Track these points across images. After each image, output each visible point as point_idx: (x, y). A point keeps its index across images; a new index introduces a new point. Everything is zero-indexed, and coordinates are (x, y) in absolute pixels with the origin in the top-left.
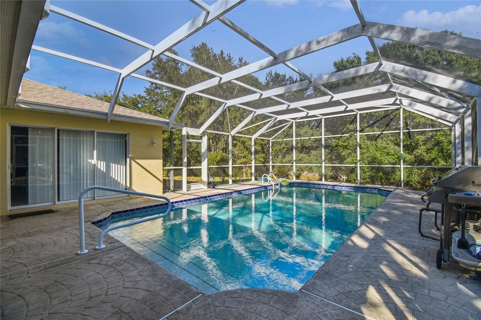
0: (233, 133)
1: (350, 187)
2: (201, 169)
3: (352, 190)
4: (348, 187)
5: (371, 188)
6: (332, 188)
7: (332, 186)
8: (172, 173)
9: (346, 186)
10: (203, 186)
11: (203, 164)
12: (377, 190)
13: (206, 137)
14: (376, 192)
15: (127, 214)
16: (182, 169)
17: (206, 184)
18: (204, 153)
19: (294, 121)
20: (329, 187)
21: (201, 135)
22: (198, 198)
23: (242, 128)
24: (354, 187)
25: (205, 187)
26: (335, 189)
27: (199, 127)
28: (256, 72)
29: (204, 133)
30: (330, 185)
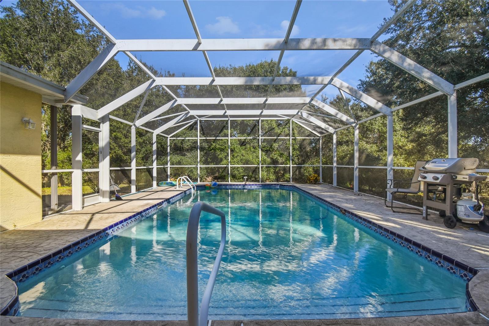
0: (139, 123)
1: (258, 185)
2: (98, 172)
3: (260, 188)
4: (257, 185)
5: (274, 185)
6: (242, 188)
7: (242, 186)
8: (54, 180)
9: (255, 185)
10: (102, 198)
11: (101, 164)
12: (279, 186)
13: (107, 124)
14: (279, 187)
15: (37, 269)
16: (71, 173)
17: (108, 195)
18: (103, 148)
19: (199, 119)
20: (240, 187)
21: (99, 119)
22: (134, 216)
23: (156, 117)
24: (261, 185)
25: (107, 200)
26: (246, 188)
27: (97, 107)
28: (257, 50)
29: (103, 119)
30: (241, 185)
